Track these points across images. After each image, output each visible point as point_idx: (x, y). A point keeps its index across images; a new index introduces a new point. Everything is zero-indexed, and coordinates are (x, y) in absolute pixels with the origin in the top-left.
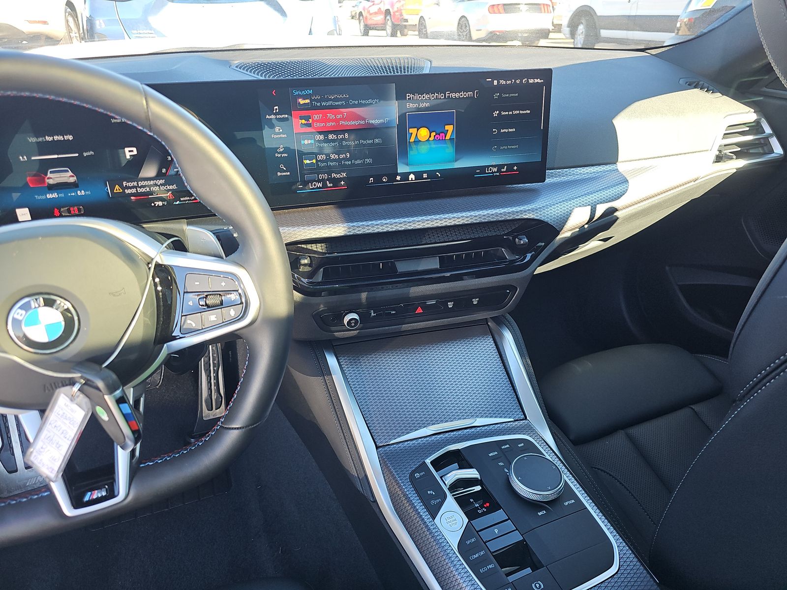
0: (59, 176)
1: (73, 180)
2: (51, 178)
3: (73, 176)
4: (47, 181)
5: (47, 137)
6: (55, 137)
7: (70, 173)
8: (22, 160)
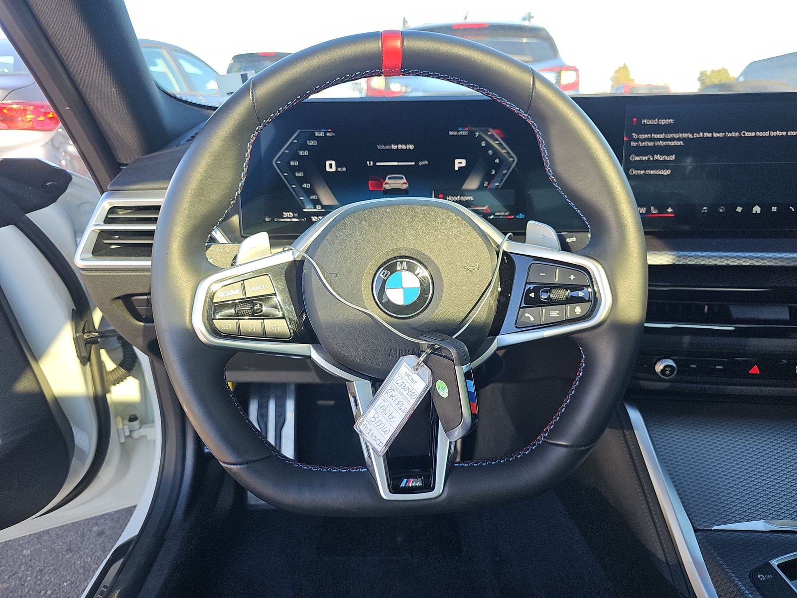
0: (394, 182)
1: (405, 186)
2: (388, 184)
3: (406, 183)
4: (384, 186)
5: (392, 146)
6: (399, 146)
7: (404, 180)
8: (368, 165)
